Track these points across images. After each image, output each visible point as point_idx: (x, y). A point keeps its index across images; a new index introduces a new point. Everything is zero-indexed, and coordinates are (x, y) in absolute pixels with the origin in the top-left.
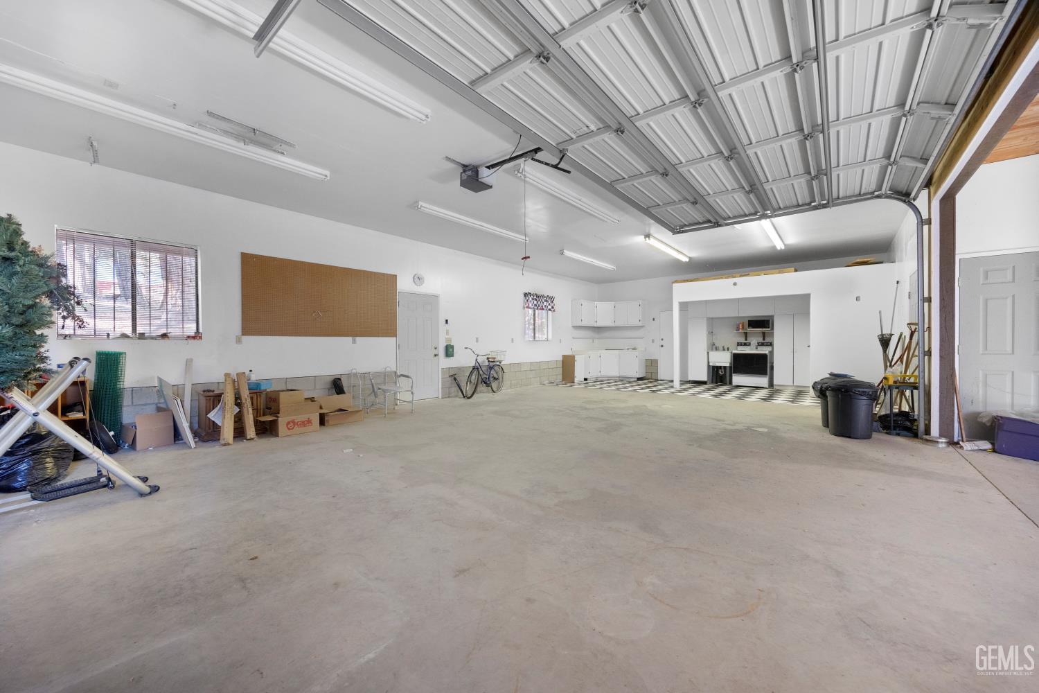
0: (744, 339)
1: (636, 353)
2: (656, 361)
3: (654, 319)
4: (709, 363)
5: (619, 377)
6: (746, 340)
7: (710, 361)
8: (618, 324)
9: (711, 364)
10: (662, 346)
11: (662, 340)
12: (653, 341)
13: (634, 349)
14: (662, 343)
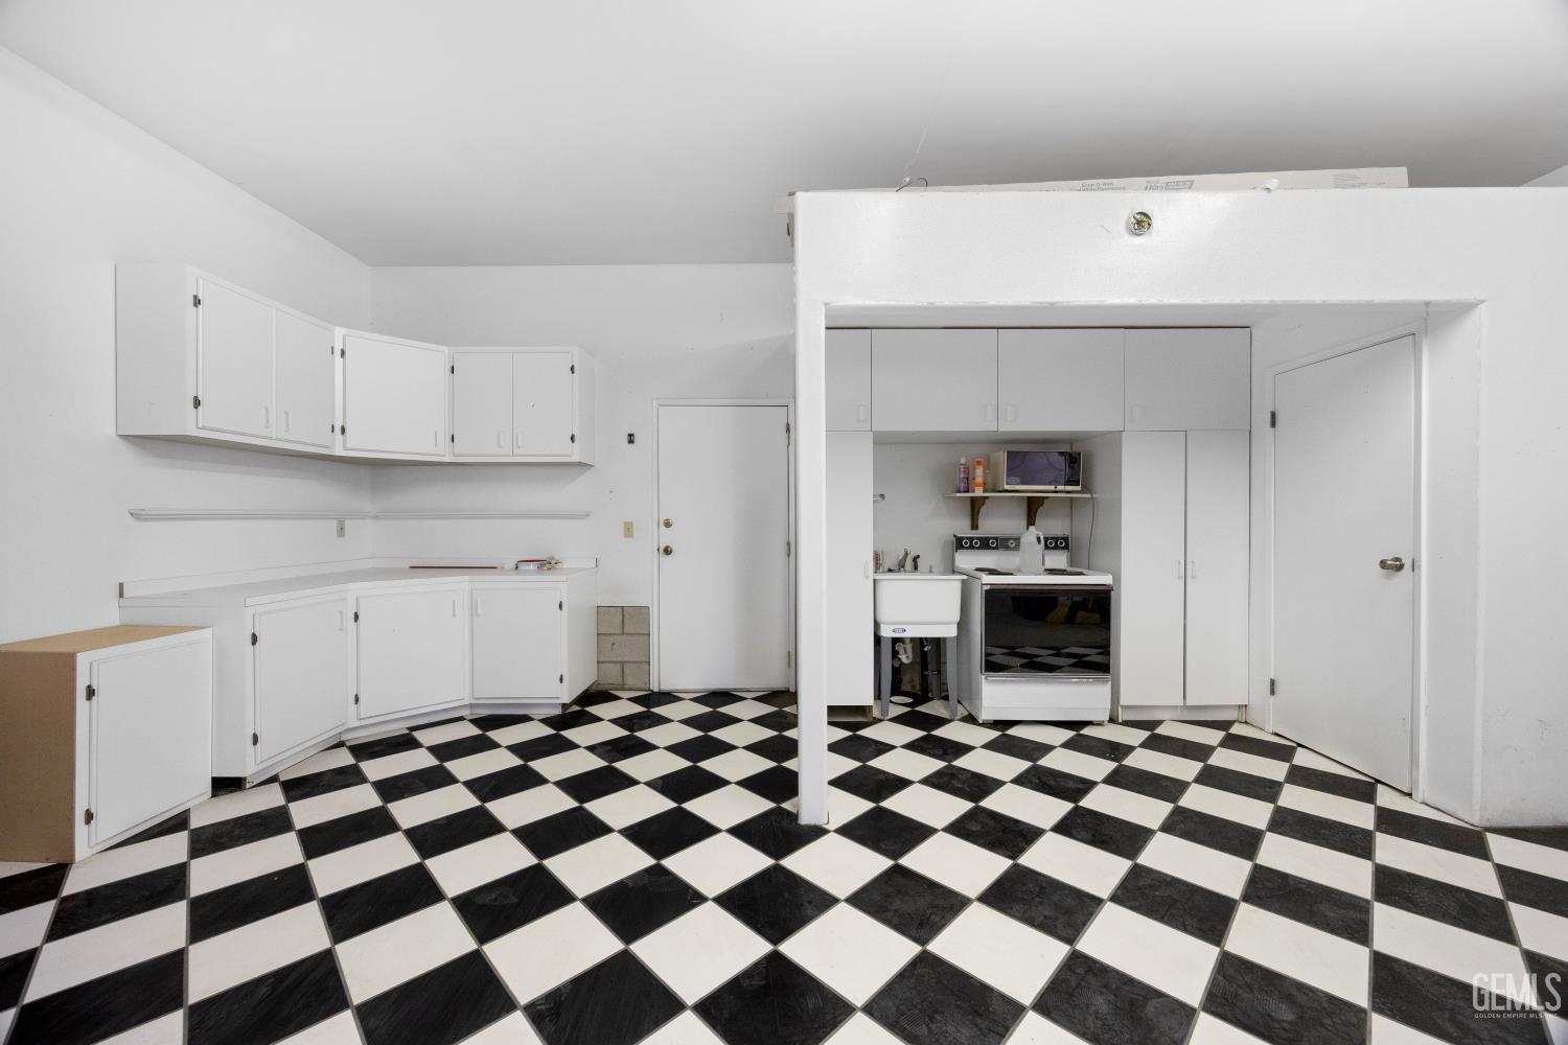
0: (967, 522)
1: (552, 587)
2: (642, 613)
3: (631, 439)
4: (877, 625)
5: (472, 706)
6: (974, 526)
7: (882, 618)
8: (467, 451)
9: (887, 632)
10: (667, 551)
11: (668, 524)
12: (629, 530)
13: (546, 564)
14: (667, 537)
